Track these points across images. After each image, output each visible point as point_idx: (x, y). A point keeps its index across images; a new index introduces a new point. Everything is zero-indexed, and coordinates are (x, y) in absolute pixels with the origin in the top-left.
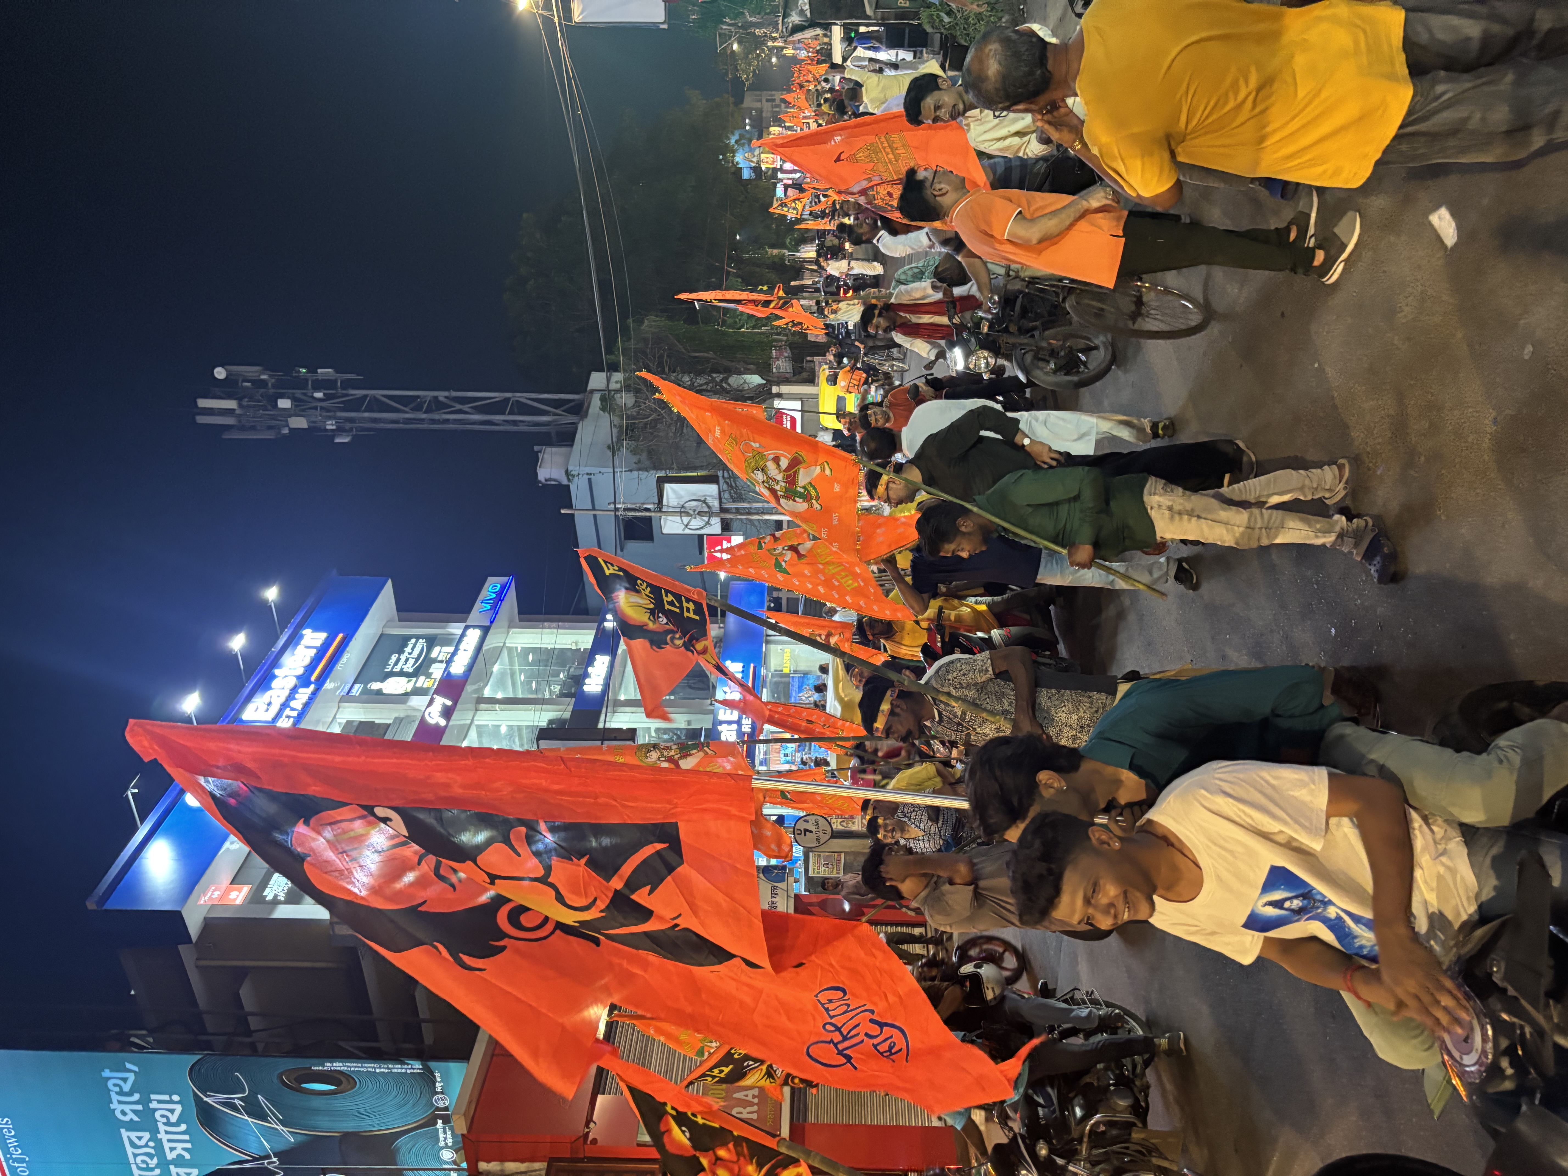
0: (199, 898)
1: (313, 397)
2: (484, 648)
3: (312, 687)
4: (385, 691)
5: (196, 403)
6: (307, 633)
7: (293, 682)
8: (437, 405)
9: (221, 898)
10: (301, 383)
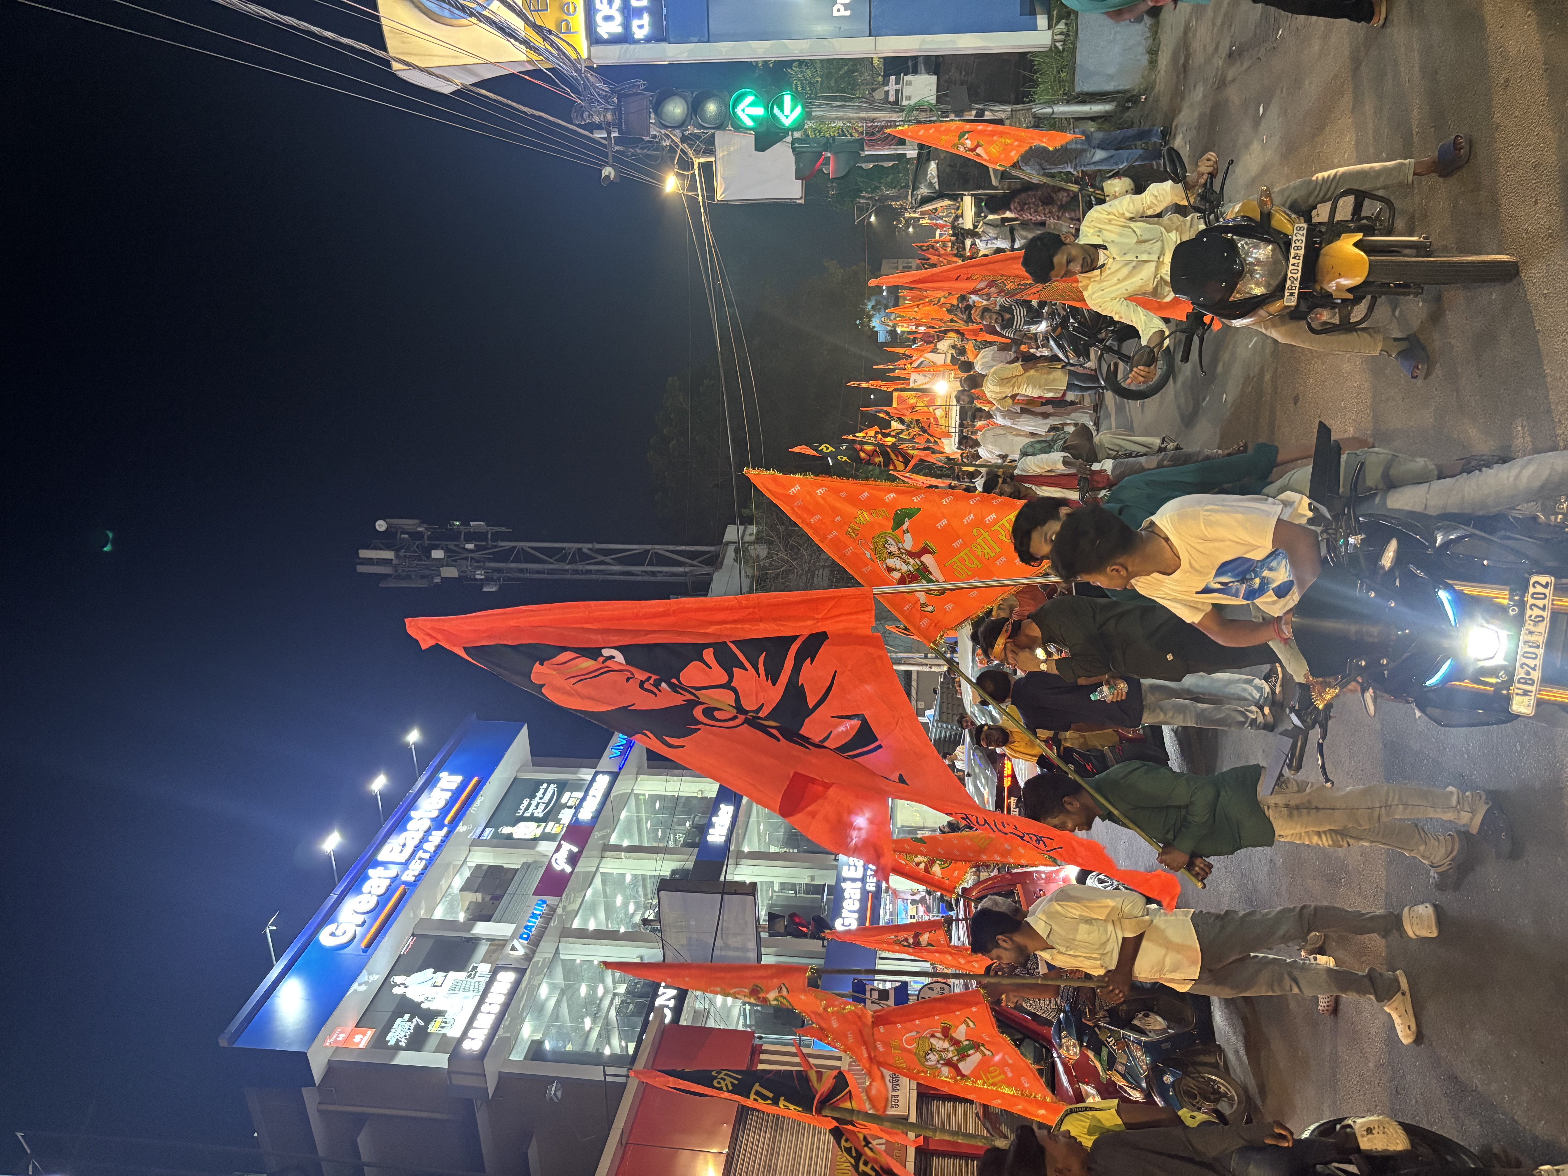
0: (324, 1041)
1: (464, 549)
2: (612, 795)
3: (445, 829)
4: (515, 836)
5: (358, 554)
6: (444, 775)
7: (427, 824)
8: (582, 557)
9: (346, 1040)
10: (454, 536)
